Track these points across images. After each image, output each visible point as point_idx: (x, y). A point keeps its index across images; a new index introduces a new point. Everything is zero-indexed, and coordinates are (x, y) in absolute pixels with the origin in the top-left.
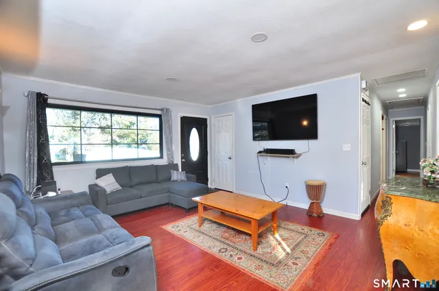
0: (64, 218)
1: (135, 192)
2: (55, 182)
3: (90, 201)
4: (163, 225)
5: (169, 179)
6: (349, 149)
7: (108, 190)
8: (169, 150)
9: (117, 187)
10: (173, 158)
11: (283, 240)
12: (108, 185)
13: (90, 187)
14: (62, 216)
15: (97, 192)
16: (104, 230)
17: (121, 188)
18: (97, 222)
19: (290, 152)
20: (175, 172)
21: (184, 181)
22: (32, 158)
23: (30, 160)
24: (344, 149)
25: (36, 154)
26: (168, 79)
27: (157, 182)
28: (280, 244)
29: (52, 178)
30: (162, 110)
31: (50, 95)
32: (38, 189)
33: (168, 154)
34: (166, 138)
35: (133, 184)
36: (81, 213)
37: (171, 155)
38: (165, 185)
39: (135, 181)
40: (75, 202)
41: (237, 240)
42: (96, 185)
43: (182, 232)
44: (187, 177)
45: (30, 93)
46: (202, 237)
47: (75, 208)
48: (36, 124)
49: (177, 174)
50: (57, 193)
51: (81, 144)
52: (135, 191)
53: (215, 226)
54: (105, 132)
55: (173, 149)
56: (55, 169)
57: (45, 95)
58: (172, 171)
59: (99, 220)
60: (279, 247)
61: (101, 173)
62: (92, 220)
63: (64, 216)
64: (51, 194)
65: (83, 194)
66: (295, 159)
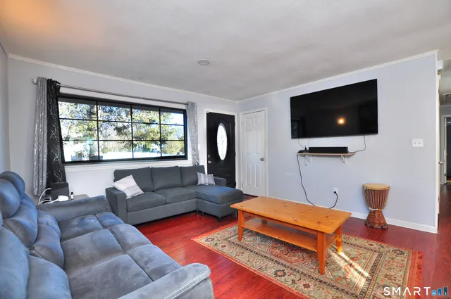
0: (76, 229)
1: (158, 197)
2: (68, 184)
3: (109, 208)
4: (194, 237)
5: (196, 183)
6: (422, 145)
7: (129, 195)
8: (195, 149)
9: (139, 191)
10: (198, 159)
11: (352, 259)
12: (128, 188)
13: (108, 190)
14: (73, 226)
15: (116, 196)
16: (131, 247)
17: (142, 192)
18: (118, 235)
19: (343, 151)
20: (202, 174)
21: (212, 185)
22: (41, 156)
23: (39, 157)
24: (414, 146)
25: (46, 151)
26: (199, 62)
27: (183, 186)
28: (351, 265)
29: (64, 179)
30: (187, 104)
31: (62, 83)
32: (48, 193)
33: (193, 155)
34: (191, 137)
35: (156, 188)
36: (97, 222)
37: (196, 156)
38: (192, 190)
39: (159, 184)
40: (90, 208)
41: (293, 258)
42: (115, 189)
43: (219, 247)
44: (215, 181)
45: (40, 79)
46: (247, 254)
47: (91, 217)
48: (46, 116)
49: (205, 176)
50: (69, 197)
51: (98, 140)
52: (160, 196)
53: (258, 239)
54: (122, 134)
55: (199, 149)
56: (68, 169)
57: (57, 82)
58: (198, 173)
59: (121, 233)
60: (352, 270)
61: (119, 175)
62: (113, 232)
63: (77, 226)
64: (62, 198)
65: (99, 199)
66: (346, 159)
